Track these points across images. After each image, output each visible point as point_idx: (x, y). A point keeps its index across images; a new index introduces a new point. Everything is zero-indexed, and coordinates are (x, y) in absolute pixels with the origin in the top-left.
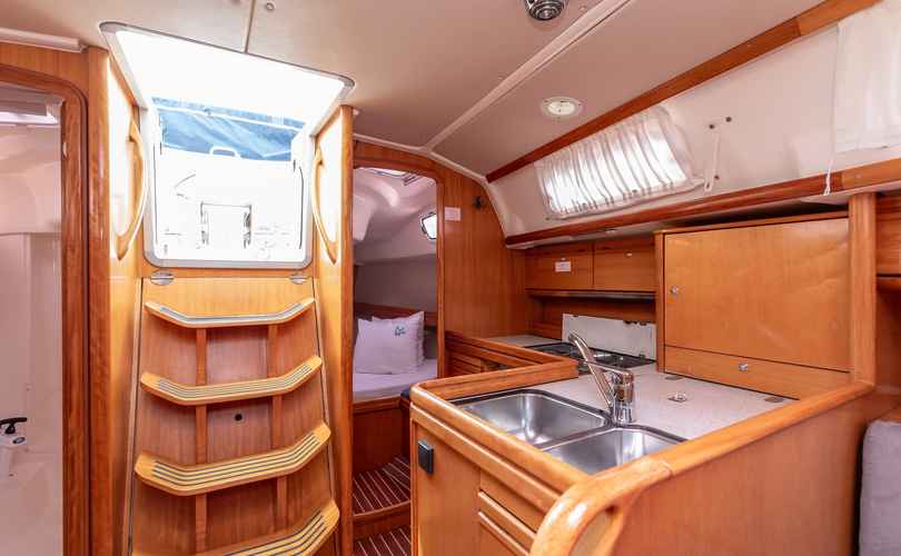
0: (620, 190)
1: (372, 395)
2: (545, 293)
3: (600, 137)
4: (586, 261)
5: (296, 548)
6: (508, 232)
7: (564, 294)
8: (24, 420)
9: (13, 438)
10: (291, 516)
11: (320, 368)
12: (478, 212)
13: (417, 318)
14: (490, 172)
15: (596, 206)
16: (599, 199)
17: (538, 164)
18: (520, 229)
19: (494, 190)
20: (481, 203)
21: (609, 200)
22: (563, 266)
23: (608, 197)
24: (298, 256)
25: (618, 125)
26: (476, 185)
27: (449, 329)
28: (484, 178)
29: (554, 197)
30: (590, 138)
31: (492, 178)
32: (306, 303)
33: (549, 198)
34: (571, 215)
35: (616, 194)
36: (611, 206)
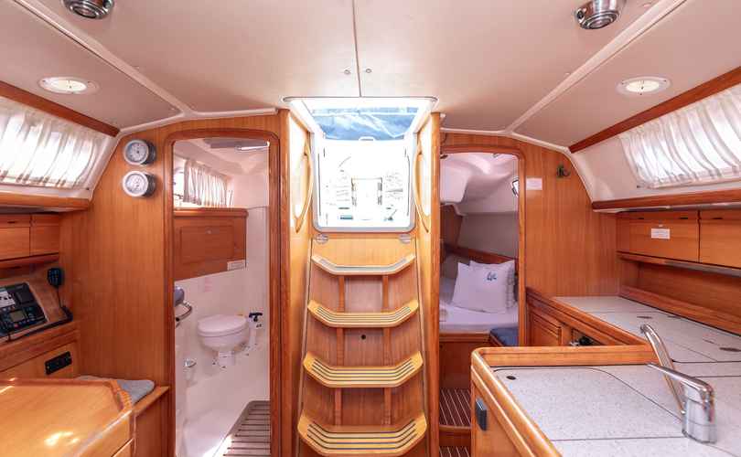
0: (729, 163)
1: (467, 329)
2: (639, 258)
3: (697, 108)
4: (690, 230)
5: (396, 443)
6: (594, 198)
7: (663, 262)
8: (261, 314)
9: (257, 324)
10: (396, 416)
11: (418, 309)
12: (560, 180)
13: (509, 265)
14: (572, 143)
15: (696, 177)
16: (698, 169)
17: (624, 136)
18: (607, 195)
19: (579, 160)
20: (564, 171)
21: (714, 172)
22: (661, 233)
23: (712, 169)
25: (721, 95)
26: (559, 155)
27: (529, 285)
28: (567, 149)
29: (644, 166)
30: (684, 109)
31: (574, 149)
32: (409, 259)
33: (637, 168)
34: (664, 185)
35: (722, 166)
36: (717, 178)
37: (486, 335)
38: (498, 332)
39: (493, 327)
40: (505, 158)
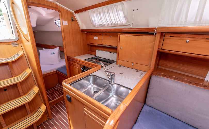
0: (111, 23)
2: (92, 44)
3: (106, 7)
4: (101, 37)
6: (81, 28)
7: (96, 45)
11: (31, 72)
12: (72, 22)
13: (57, 49)
14: (75, 10)
15: (105, 25)
16: (105, 23)
17: (90, 11)
18: (85, 28)
19: (77, 16)
20: (73, 20)
21: (108, 24)
22: (96, 38)
23: (108, 23)
24: (13, 37)
25: (111, 5)
26: (71, 13)
27: (68, 55)
28: (74, 12)
29: (94, 21)
30: (104, 7)
31: (76, 12)
32: (21, 53)
33: (92, 21)
34: (98, 26)
35: (110, 23)
36: (108, 26)
37: (55, 71)
38: (59, 70)
39: (57, 69)
40: (51, 11)
